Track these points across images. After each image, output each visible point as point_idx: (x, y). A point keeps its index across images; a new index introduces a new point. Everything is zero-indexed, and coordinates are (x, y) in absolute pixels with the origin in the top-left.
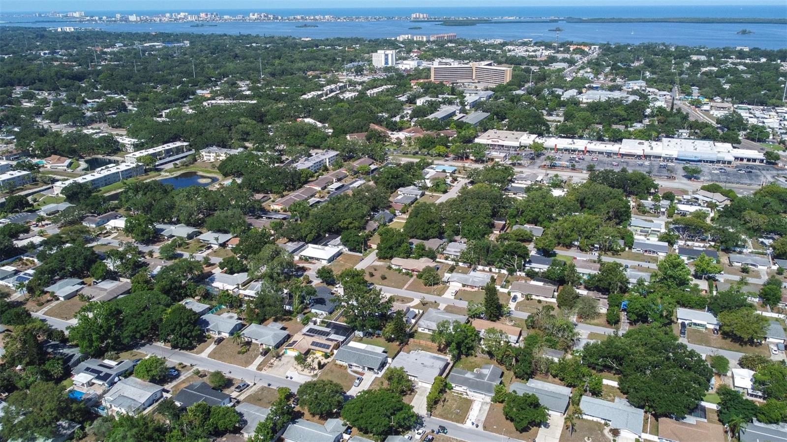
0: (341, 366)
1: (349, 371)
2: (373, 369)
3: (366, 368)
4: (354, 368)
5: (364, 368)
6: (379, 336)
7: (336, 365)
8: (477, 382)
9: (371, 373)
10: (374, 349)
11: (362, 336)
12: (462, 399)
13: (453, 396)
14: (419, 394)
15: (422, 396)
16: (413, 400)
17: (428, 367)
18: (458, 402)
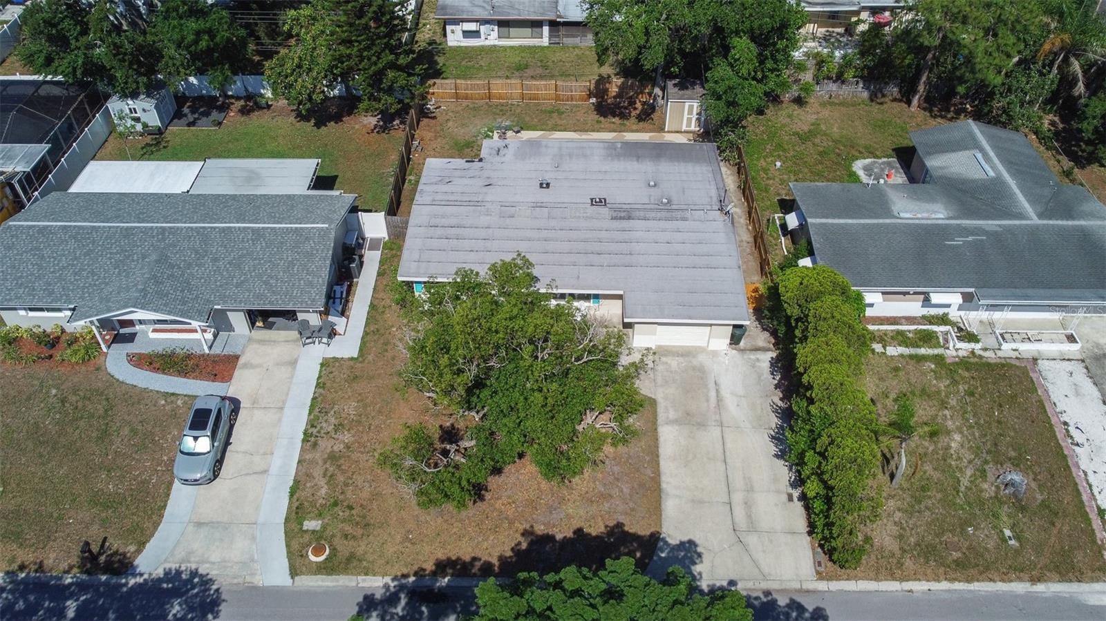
0: (51, 342)
1: (117, 363)
2: (290, 315)
3: (238, 321)
4: (153, 338)
5: (219, 322)
6: (253, 104)
7: (12, 341)
8: (994, 236)
9: (282, 338)
10: (252, 177)
11: (154, 120)
12: (960, 371)
13: (896, 369)
14: (672, 415)
15: (702, 425)
16: (663, 478)
17: (645, 219)
18: (953, 402)
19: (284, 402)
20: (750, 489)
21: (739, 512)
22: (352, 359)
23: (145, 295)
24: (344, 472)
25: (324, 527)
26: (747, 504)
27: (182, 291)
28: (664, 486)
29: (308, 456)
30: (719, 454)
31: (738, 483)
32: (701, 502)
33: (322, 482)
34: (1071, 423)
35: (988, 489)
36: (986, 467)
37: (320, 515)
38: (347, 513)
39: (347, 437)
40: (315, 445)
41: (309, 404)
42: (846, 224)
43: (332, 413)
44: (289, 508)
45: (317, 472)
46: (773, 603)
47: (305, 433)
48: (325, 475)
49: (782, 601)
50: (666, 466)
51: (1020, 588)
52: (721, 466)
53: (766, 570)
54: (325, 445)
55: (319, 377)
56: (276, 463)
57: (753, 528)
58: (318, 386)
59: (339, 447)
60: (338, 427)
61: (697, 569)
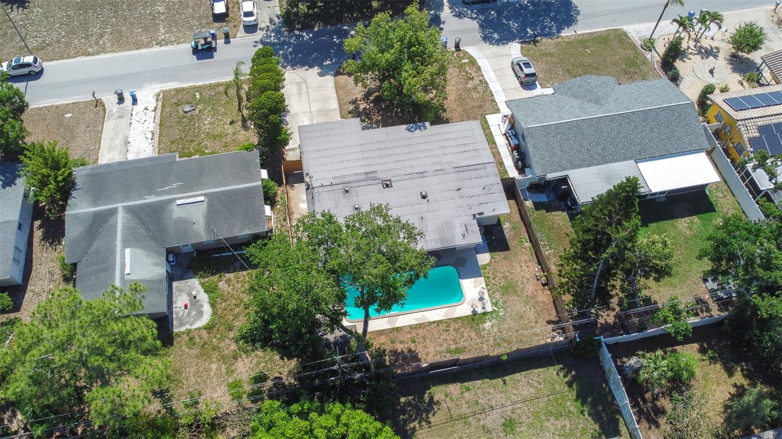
12: (193, 151)
13: (225, 146)
14: (333, 113)
15: (319, 111)
16: (335, 92)
17: (357, 174)
18: (203, 136)
19: (504, 92)
20: (299, 95)
21: (304, 86)
22: (488, 114)
23: (586, 82)
24: (463, 75)
25: (460, 61)
26: (300, 89)
27: (574, 93)
28: (335, 90)
29: (481, 78)
30: (311, 103)
31: (304, 95)
32: (318, 87)
33: (469, 71)
34: (149, 139)
35: (200, 107)
36: (198, 113)
37: (465, 63)
38: (454, 65)
39: (470, 86)
40: (481, 81)
41: (493, 93)
42: (238, 185)
43: (482, 92)
44: (477, 63)
45: (474, 74)
46: (292, 66)
47: (487, 84)
48: (471, 74)
49: (289, 67)
50: (335, 95)
51: (200, 83)
52: (311, 99)
53: (294, 74)
54: (476, 81)
55: (496, 104)
56: (492, 75)
57: (299, 84)
58: (495, 101)
59: (471, 82)
60: (475, 88)
61: (320, 70)
